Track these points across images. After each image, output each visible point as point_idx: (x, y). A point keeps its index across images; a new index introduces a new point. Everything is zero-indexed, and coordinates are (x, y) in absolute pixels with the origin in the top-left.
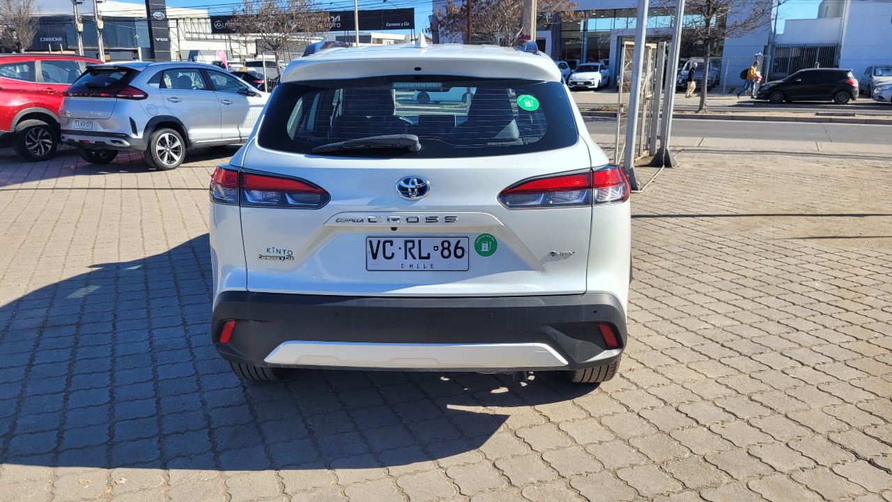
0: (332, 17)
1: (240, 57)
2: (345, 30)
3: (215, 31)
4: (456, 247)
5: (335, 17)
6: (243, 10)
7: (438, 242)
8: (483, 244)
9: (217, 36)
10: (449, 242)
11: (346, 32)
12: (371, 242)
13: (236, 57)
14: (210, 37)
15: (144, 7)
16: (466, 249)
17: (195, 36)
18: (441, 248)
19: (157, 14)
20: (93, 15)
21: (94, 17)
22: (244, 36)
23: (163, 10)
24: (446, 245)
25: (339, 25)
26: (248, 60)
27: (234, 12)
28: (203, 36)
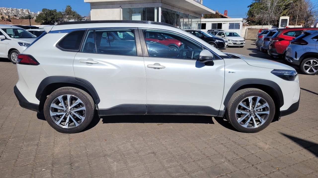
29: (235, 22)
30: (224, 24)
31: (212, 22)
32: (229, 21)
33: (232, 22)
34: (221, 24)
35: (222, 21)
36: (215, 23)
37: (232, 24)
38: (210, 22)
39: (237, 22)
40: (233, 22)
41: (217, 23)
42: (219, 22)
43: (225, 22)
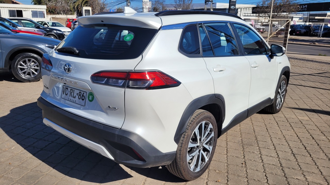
0: (303, 6)
1: (261, 22)
2: (308, 11)
3: (253, 13)
4: (83, 96)
5: (305, 6)
6: (262, 4)
7: (78, 92)
8: (90, 96)
9: (255, 15)
10: (81, 93)
11: (309, 12)
12: (63, 87)
13: (260, 22)
14: (252, 15)
15: (228, 4)
16: (85, 97)
17: (246, 15)
18: (79, 95)
19: (232, 7)
20: (210, 8)
21: (210, 9)
22: (265, 14)
23: (235, 5)
24: (80, 93)
25: (306, 9)
26: (264, 24)
27: (258, 5)
28: (249, 15)
29: (38, 10)
30: (25, 11)
31: (8, 8)
32: (31, 8)
33: (34, 10)
34: (21, 11)
35: (22, 8)
36: (13, 9)
37: (35, 12)
38: (5, 8)
39: (40, 10)
40: (36, 10)
41: (15, 9)
42: (17, 9)
43: (26, 9)
